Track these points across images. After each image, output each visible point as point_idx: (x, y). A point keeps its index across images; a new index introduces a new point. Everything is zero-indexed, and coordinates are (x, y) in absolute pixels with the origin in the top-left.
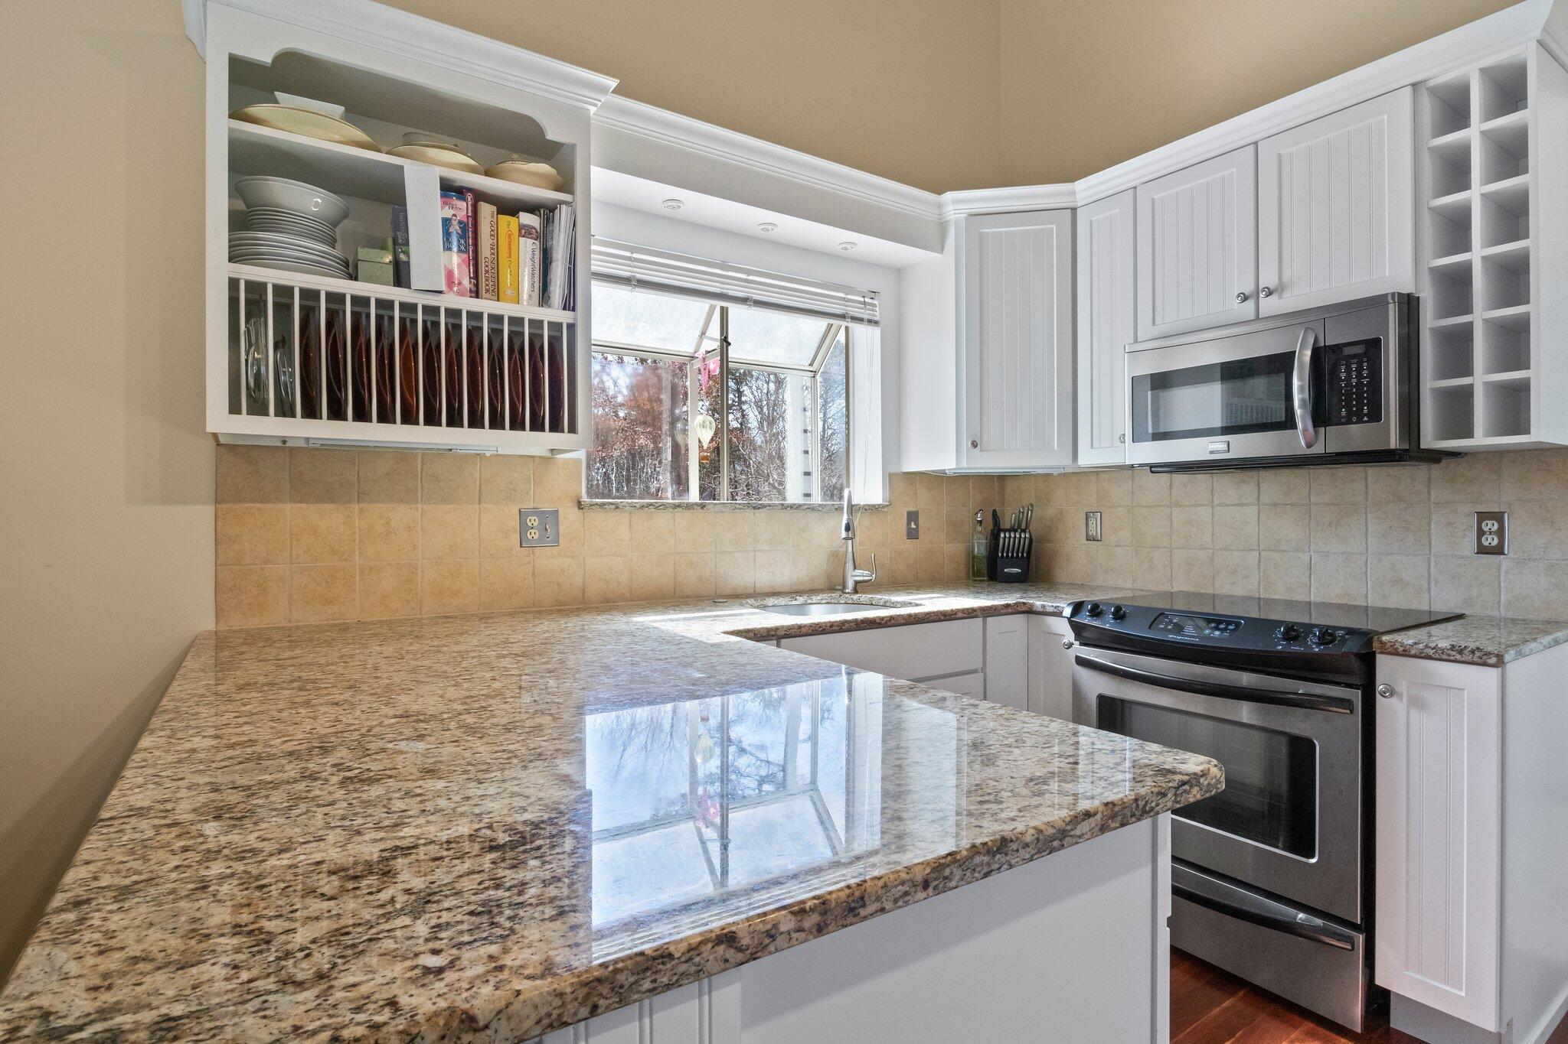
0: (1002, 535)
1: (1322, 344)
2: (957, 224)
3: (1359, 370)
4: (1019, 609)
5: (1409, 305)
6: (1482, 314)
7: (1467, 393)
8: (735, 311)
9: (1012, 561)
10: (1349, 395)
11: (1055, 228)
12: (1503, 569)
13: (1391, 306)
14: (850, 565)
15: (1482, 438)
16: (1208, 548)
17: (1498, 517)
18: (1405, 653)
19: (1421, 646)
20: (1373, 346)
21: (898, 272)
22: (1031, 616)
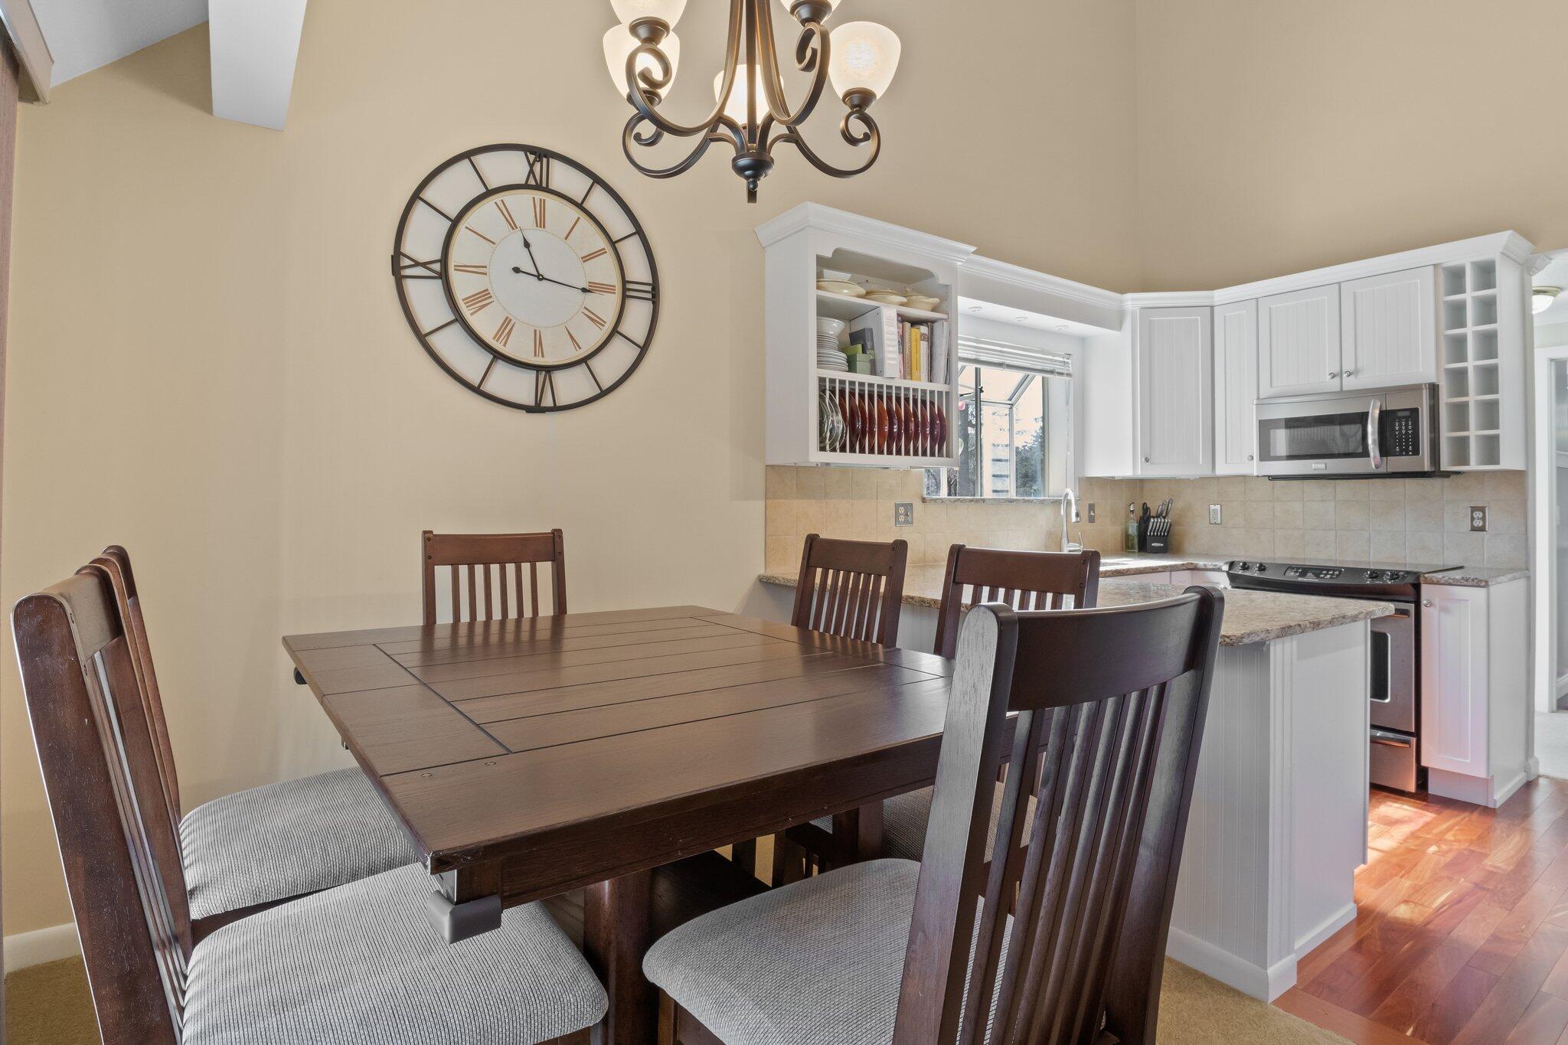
0: (1152, 520)
1: (1384, 409)
2: (1133, 314)
3: (1407, 425)
4: (1189, 567)
5: (1434, 389)
6: (1474, 397)
7: (1466, 440)
8: (984, 369)
9: (1157, 539)
10: (1400, 439)
11: (1200, 319)
12: (1486, 539)
13: (1424, 391)
14: (1065, 540)
15: (1474, 465)
16: (1301, 529)
17: (1482, 509)
18: (1438, 583)
19: (1446, 578)
20: (1414, 413)
21: (1083, 340)
22: (1194, 572)
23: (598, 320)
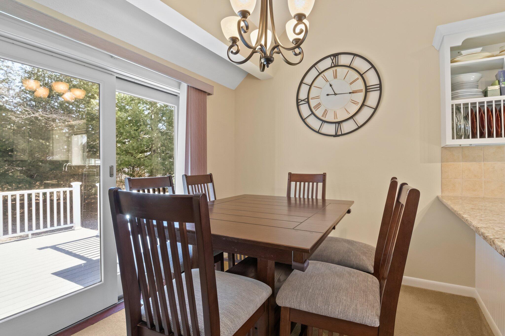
23: (356, 103)
